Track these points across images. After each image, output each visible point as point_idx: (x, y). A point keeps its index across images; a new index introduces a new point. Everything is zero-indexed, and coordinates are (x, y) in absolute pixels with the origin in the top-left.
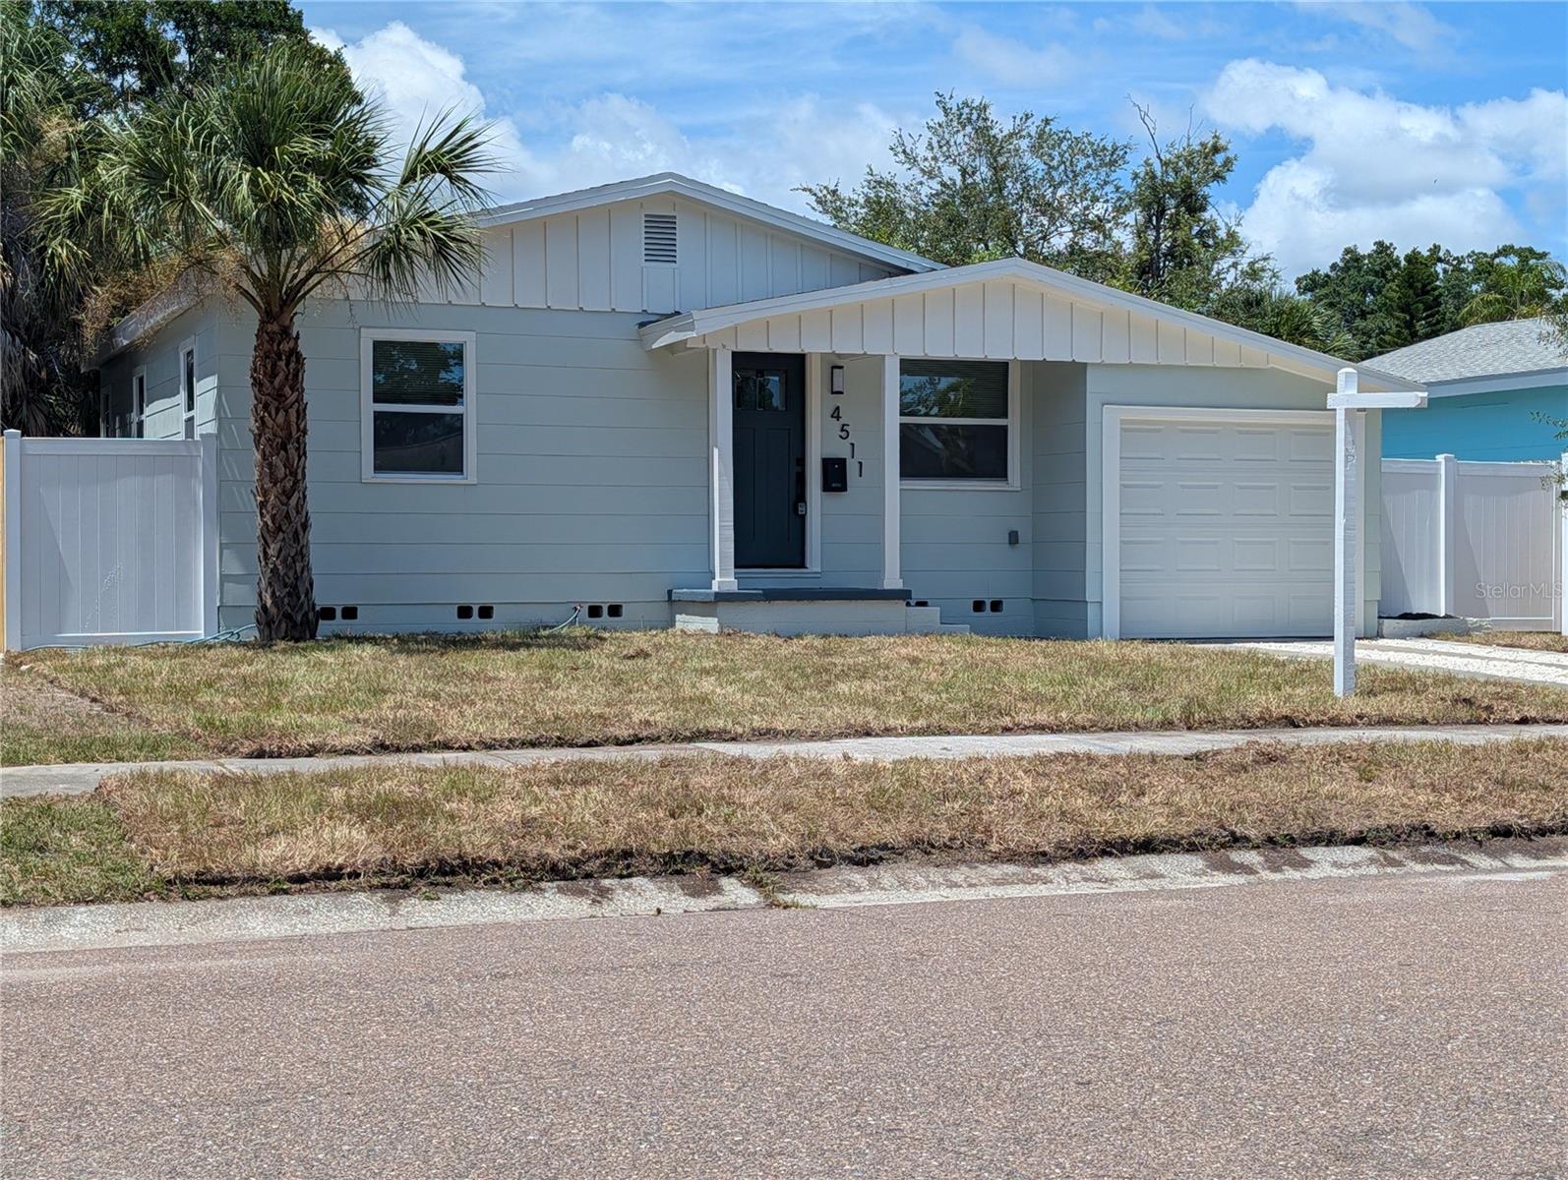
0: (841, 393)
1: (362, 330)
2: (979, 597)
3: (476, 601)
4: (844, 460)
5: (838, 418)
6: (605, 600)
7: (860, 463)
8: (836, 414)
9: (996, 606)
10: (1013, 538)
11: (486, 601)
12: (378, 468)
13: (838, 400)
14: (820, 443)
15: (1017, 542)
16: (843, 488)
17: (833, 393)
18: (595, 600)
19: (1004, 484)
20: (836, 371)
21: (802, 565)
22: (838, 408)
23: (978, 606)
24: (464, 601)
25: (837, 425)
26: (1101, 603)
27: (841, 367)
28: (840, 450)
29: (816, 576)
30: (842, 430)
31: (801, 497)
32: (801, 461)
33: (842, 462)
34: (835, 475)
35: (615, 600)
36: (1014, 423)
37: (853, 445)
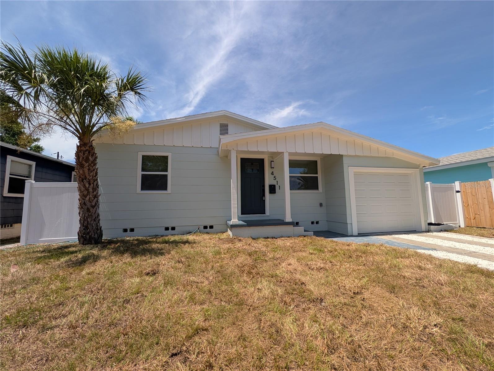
0: (274, 168)
1: (139, 152)
2: (313, 221)
3: (170, 225)
4: (275, 185)
5: (273, 174)
6: (208, 224)
7: (279, 186)
8: (272, 174)
9: (317, 223)
10: (321, 205)
11: (173, 226)
12: (142, 189)
13: (273, 170)
14: (268, 180)
15: (322, 206)
16: (275, 193)
17: (271, 168)
18: (206, 224)
19: (318, 191)
20: (272, 162)
21: (265, 213)
22: (273, 172)
23: (313, 223)
24: (167, 226)
25: (273, 176)
26: (352, 224)
27: (273, 161)
28: (274, 183)
29: (268, 216)
30: (274, 178)
31: (264, 195)
32: (264, 186)
33: (274, 186)
34: (273, 189)
35: (211, 224)
36: (319, 176)
37: (277, 181)
